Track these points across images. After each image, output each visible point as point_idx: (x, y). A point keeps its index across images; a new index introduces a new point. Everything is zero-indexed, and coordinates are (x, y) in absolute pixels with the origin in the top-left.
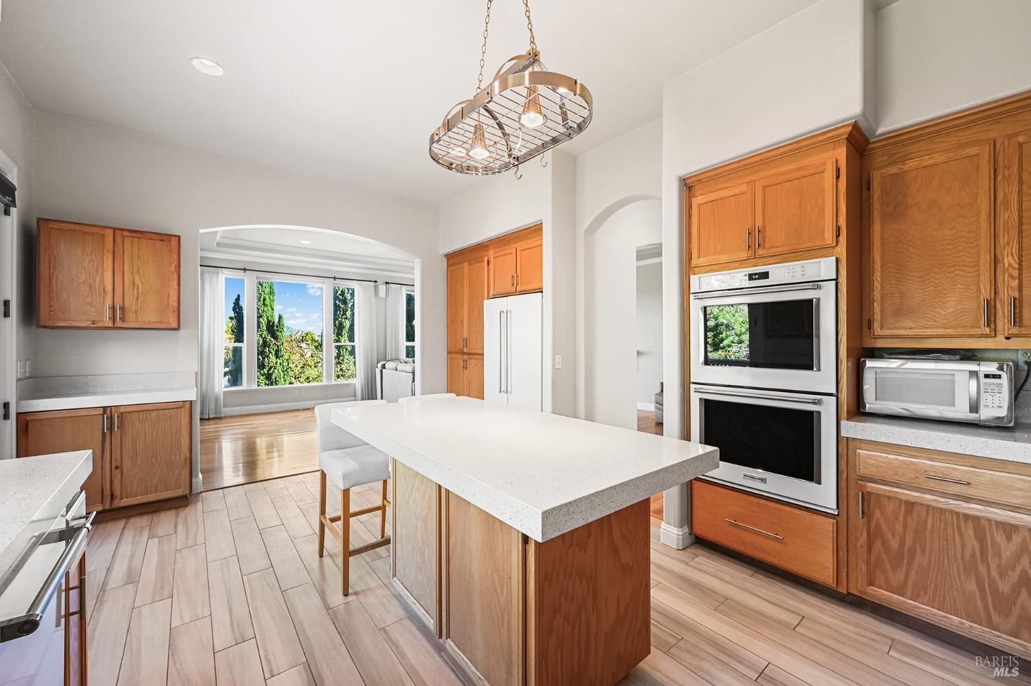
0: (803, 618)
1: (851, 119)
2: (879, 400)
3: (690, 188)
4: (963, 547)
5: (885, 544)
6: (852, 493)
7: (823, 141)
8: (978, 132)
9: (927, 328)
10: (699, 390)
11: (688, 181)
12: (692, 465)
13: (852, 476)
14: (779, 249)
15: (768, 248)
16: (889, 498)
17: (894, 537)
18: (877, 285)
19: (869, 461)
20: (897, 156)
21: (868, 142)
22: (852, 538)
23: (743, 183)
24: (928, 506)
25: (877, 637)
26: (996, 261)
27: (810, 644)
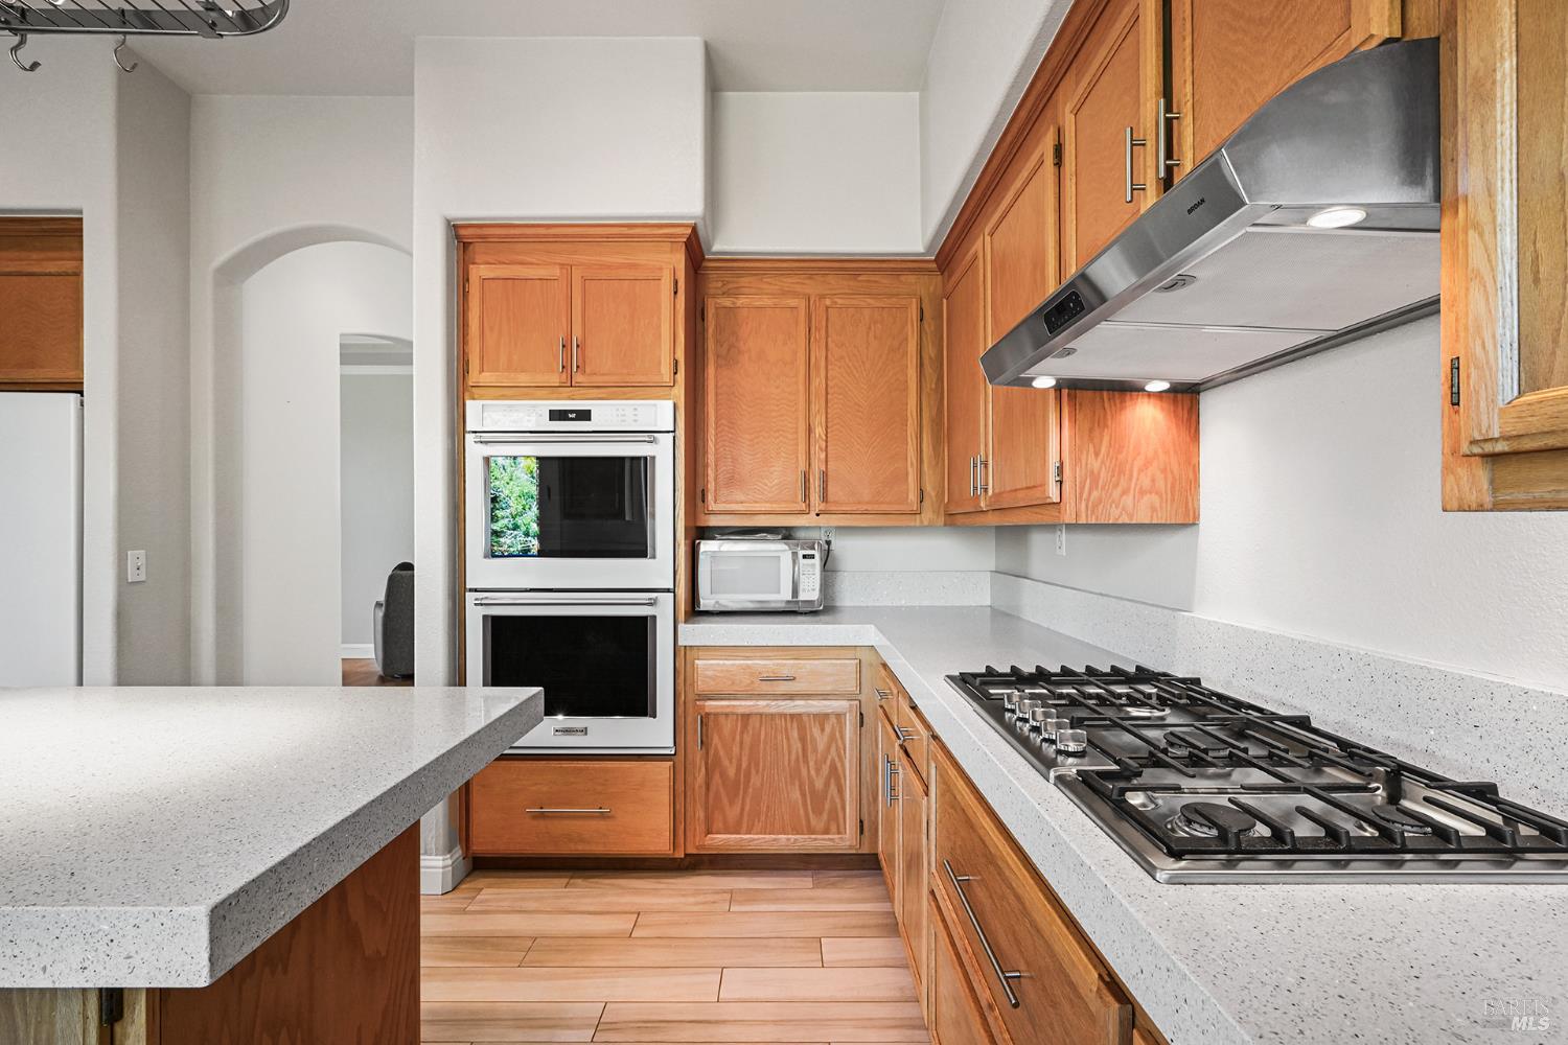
0: (639, 914)
1: (691, 218)
2: (716, 593)
3: (466, 246)
4: (790, 753)
5: (723, 775)
6: (689, 719)
7: (661, 236)
8: (797, 283)
9: (756, 502)
10: (483, 602)
11: (463, 232)
12: (507, 723)
13: (691, 697)
14: (606, 378)
15: (589, 375)
16: (727, 715)
17: (731, 762)
18: (711, 445)
19: (707, 673)
20: (731, 286)
21: (703, 259)
22: (689, 780)
23: (555, 264)
24: (761, 715)
25: (717, 897)
26: (810, 430)
27: (651, 946)
